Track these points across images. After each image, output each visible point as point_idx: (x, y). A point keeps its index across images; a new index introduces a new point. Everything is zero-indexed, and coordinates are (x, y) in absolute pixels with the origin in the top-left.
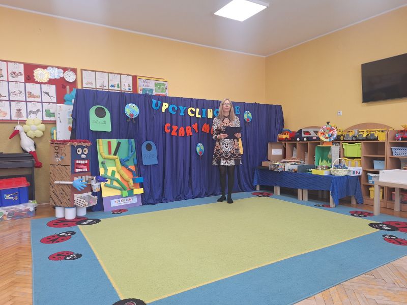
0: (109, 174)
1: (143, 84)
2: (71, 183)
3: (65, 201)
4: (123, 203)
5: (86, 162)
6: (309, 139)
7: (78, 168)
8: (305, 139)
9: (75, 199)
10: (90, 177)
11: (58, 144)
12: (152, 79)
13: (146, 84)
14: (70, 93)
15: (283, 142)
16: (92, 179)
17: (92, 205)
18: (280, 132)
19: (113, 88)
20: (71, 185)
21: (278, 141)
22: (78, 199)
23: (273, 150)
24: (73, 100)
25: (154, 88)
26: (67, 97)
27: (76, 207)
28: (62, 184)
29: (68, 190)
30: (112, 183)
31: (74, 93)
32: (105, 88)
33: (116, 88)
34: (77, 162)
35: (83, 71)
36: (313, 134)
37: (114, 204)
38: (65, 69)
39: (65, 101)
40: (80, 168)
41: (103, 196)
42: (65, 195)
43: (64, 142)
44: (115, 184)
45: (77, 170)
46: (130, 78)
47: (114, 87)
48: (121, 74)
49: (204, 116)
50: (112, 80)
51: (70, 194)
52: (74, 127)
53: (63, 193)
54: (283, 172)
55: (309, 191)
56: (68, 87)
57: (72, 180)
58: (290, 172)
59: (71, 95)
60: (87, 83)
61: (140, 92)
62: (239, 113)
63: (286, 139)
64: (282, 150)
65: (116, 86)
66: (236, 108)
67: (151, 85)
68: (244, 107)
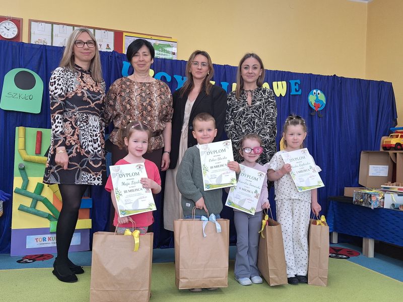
0: (32, 189)
4: (49, 243)
15: (391, 152)
18: (388, 133)
21: (381, 150)
23: (371, 166)
30: (34, 205)
35: (32, 23)
41: (13, 227)
44: (41, 207)
46: (111, 34)
48: (95, 28)
54: (380, 210)
58: (394, 212)
62: (299, 93)
63: (397, 147)
64: (387, 167)
66: (292, 82)
68: (310, 81)
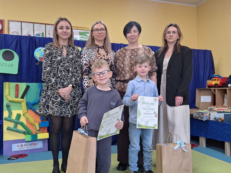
0: (14, 117)
4: (25, 147)
15: (212, 89)
18: (210, 78)
21: (207, 88)
23: (202, 97)
30: (15, 126)
35: (10, 22)
37: (16, 148)
41: (4, 140)
44: (20, 127)
47: (39, 36)
48: (46, 24)
50: (37, 30)
54: (208, 121)
58: (216, 122)
64: (211, 97)
65: (41, 35)
67: (76, 34)
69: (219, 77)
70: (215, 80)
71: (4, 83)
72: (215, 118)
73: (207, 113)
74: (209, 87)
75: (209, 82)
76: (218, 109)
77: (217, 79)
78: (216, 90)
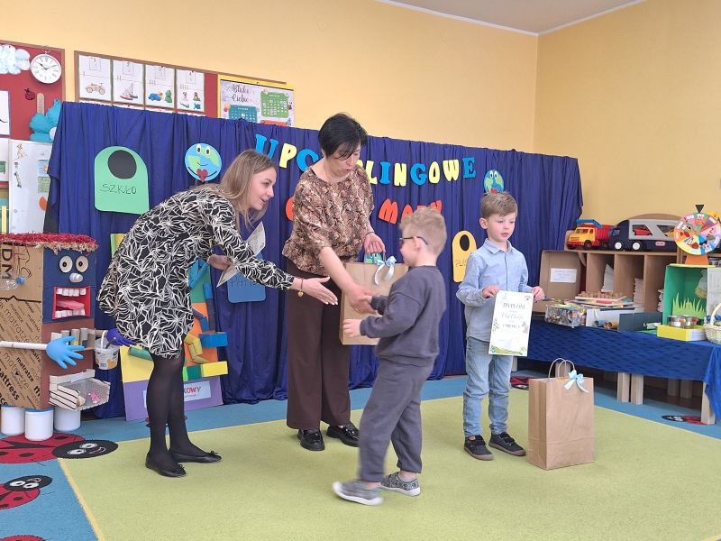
1: (230, 93)
2: (43, 346)
3: (25, 392)
5: (84, 292)
6: (647, 246)
7: (61, 309)
8: (636, 246)
9: (53, 388)
10: (93, 332)
11: (10, 244)
12: (255, 82)
13: (239, 95)
14: (46, 111)
15: (580, 252)
16: (98, 337)
17: (96, 403)
19: (155, 103)
20: (44, 352)
21: (566, 249)
22: (60, 388)
23: (553, 270)
24: (53, 132)
25: (258, 106)
26: (37, 121)
27: (54, 407)
28: (19, 349)
29: (35, 366)
31: (55, 112)
32: (134, 101)
33: (163, 103)
34: (60, 291)
35: (81, 57)
36: (657, 235)
38: (34, 51)
39: (32, 131)
40: (67, 309)
41: (125, 380)
42: (25, 376)
43: (26, 240)
45: (59, 314)
46: (200, 77)
47: (159, 99)
48: (176, 68)
49: (385, 180)
50: (153, 83)
51: (39, 374)
52: (54, 202)
53: (22, 372)
54: (581, 329)
55: (646, 379)
56: (40, 97)
57: (46, 340)
58: (600, 331)
59: (47, 117)
60: (90, 89)
61: (223, 114)
62: (474, 175)
63: (587, 245)
64: (575, 270)
65: (164, 96)
66: (466, 160)
67: (253, 98)
68: (485, 159)
69: (595, 224)
70: (585, 231)
71: (112, 235)
72: (597, 322)
73: (580, 311)
74: (570, 246)
75: (572, 236)
76: (598, 302)
77: (589, 229)
78: (588, 255)
